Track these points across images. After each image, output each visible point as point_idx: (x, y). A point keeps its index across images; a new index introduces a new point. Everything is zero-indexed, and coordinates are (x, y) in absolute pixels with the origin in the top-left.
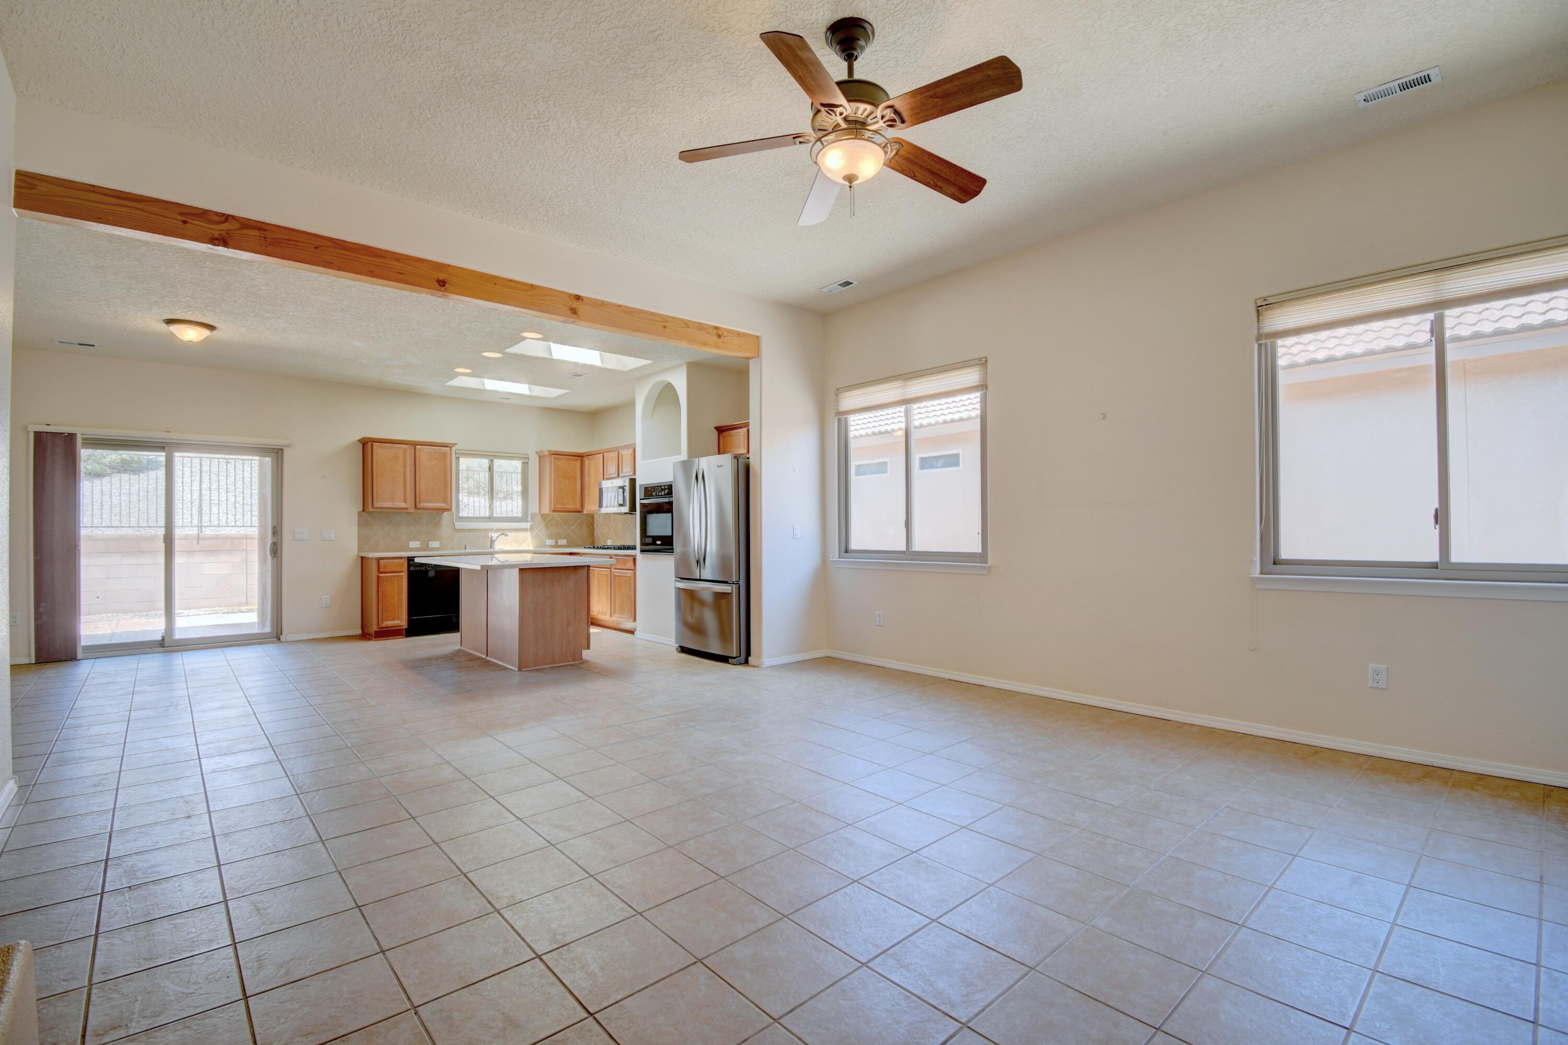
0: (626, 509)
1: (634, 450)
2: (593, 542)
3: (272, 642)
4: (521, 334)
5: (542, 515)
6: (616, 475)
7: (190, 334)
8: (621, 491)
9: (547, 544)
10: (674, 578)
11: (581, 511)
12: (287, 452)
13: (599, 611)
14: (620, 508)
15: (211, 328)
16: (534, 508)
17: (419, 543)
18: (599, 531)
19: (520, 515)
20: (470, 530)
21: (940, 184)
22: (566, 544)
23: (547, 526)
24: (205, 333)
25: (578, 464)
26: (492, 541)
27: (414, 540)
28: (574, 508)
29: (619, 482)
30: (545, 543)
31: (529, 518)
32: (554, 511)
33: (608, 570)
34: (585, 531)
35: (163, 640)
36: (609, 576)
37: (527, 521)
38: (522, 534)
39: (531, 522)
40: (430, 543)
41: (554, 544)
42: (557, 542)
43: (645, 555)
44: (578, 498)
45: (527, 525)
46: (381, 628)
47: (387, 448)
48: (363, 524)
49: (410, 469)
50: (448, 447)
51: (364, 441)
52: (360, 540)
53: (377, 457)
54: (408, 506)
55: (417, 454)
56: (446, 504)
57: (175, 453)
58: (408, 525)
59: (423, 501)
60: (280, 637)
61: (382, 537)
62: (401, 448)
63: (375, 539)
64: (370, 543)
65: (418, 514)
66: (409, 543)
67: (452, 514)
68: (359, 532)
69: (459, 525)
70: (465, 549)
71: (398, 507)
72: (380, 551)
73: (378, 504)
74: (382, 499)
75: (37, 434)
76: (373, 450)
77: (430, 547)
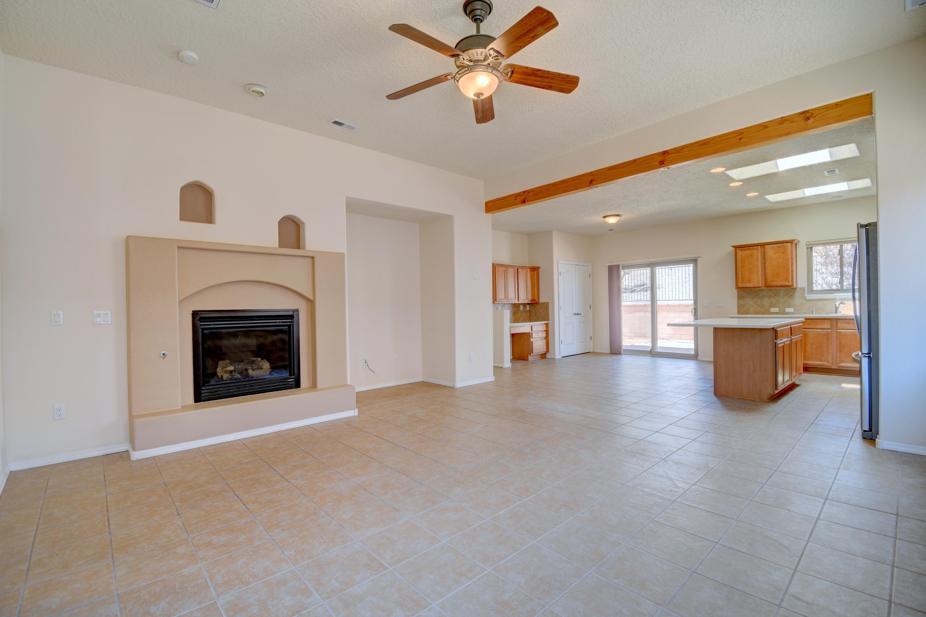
3: (694, 360)
4: (710, 171)
7: (612, 220)
12: (699, 261)
15: (618, 215)
17: (778, 309)
20: (819, 300)
21: (532, 35)
24: (618, 218)
26: (836, 309)
27: (774, 307)
35: (651, 351)
40: (786, 309)
47: (745, 250)
48: (740, 297)
49: (761, 261)
50: (789, 243)
51: (736, 247)
52: (738, 307)
53: (739, 257)
54: (761, 286)
55: (766, 251)
56: (789, 282)
57: (655, 268)
58: (770, 297)
59: (771, 281)
60: (697, 358)
61: (752, 305)
62: (755, 249)
63: (747, 306)
64: (744, 309)
65: (776, 289)
66: (770, 309)
67: (803, 289)
68: (738, 302)
69: (809, 297)
70: (812, 314)
71: (753, 286)
72: (751, 314)
73: (740, 285)
74: (743, 282)
75: (609, 266)
76: (737, 253)
77: (786, 311)
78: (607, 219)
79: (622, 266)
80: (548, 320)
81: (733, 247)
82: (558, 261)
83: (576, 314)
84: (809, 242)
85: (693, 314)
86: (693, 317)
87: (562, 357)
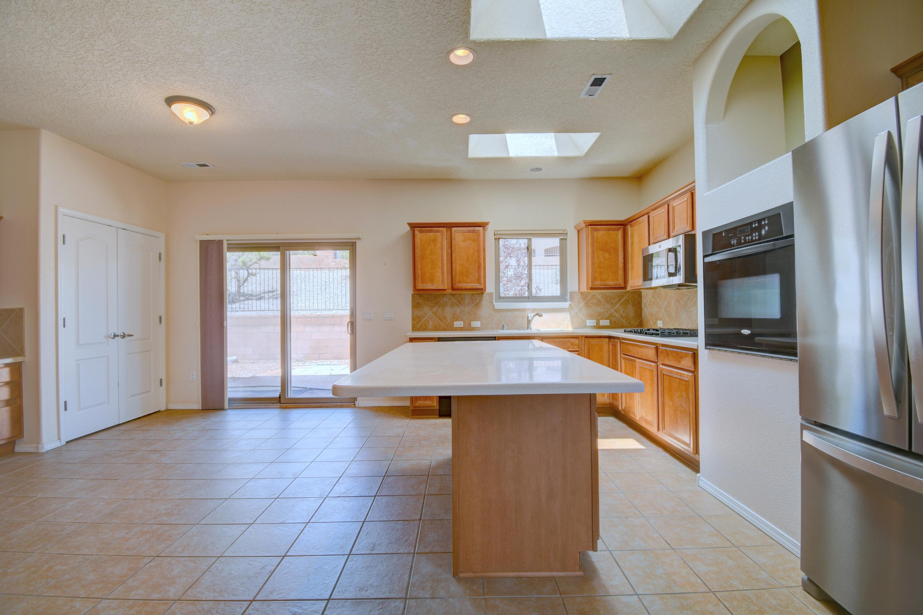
0: (679, 279)
1: (692, 195)
2: (641, 324)
3: (349, 407)
5: (582, 294)
6: (666, 237)
7: (192, 114)
8: (672, 255)
9: (588, 324)
10: (798, 420)
11: (625, 288)
12: (359, 246)
13: (642, 416)
14: (671, 278)
15: (205, 106)
16: (573, 286)
17: (462, 322)
18: (648, 310)
19: (559, 294)
20: (508, 310)
22: (609, 324)
23: (587, 305)
25: (620, 233)
26: (529, 322)
27: (458, 319)
28: (616, 285)
29: (670, 243)
30: (586, 323)
31: (568, 297)
32: (592, 289)
33: (654, 364)
34: (631, 310)
35: (280, 397)
36: (655, 373)
37: (565, 300)
38: (560, 315)
39: (570, 301)
40: (472, 322)
41: (595, 325)
42: (598, 323)
43: (715, 352)
44: (621, 272)
45: (566, 305)
46: (415, 407)
47: (427, 232)
48: (416, 305)
49: (447, 250)
50: (481, 226)
51: (413, 226)
52: (413, 320)
53: (418, 241)
54: (446, 288)
55: (453, 236)
56: (480, 283)
57: (288, 252)
58: (453, 305)
59: (459, 282)
60: (354, 402)
61: (431, 316)
62: (438, 231)
63: (425, 319)
64: (421, 322)
65: (460, 295)
66: (453, 323)
67: (491, 294)
68: (412, 312)
69: (499, 305)
70: (503, 329)
71: (437, 288)
72: (430, 330)
73: (420, 286)
74: (423, 282)
75: (202, 242)
76: (416, 235)
77: (472, 326)
78: (176, 107)
79: (228, 244)
80: (21, 353)
81: (409, 224)
82: (56, 207)
83: (115, 336)
84: (498, 231)
85: (349, 332)
86: (349, 335)
87: (67, 442)
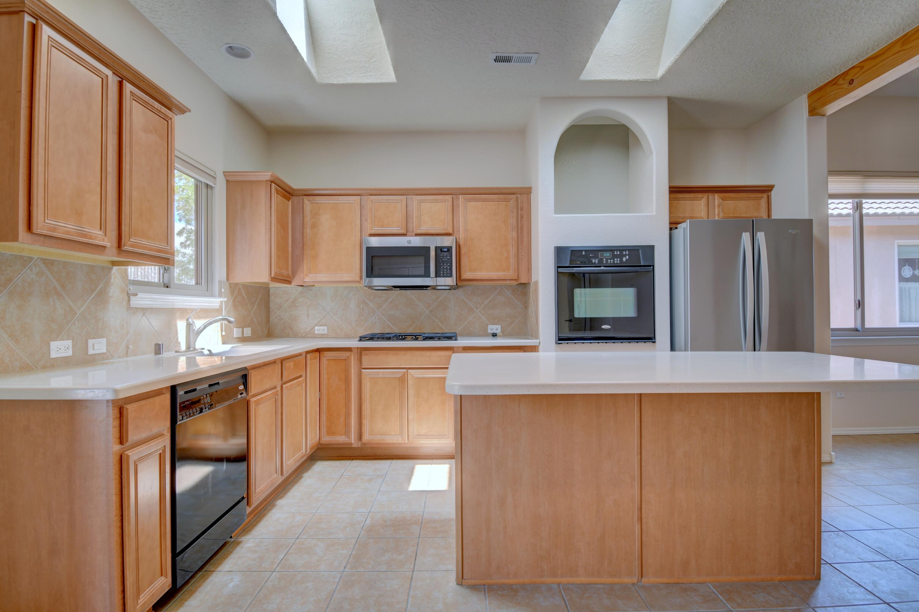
5: (230, 285)
6: (405, 231)
9: (235, 336)
11: (291, 282)
16: (221, 271)
22: (250, 335)
39: (222, 297)
44: (290, 260)
45: (218, 303)
66: (49, 347)
77: (91, 352)
